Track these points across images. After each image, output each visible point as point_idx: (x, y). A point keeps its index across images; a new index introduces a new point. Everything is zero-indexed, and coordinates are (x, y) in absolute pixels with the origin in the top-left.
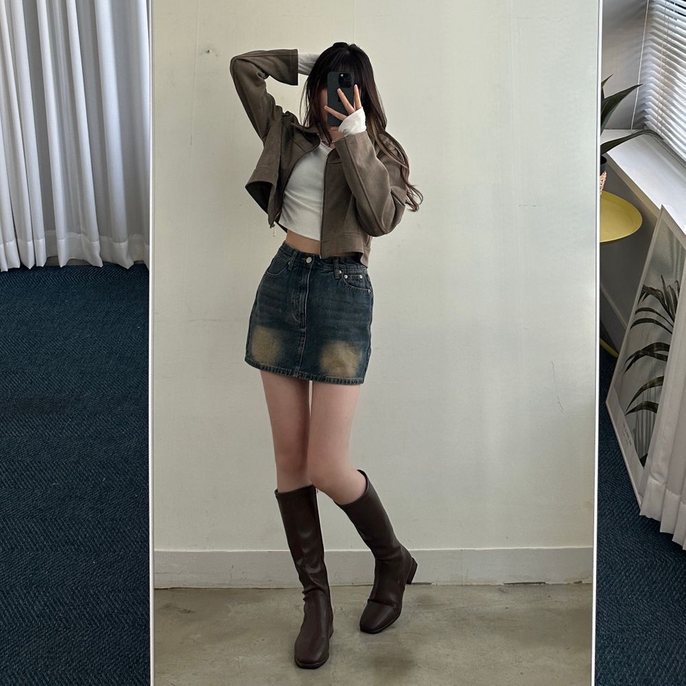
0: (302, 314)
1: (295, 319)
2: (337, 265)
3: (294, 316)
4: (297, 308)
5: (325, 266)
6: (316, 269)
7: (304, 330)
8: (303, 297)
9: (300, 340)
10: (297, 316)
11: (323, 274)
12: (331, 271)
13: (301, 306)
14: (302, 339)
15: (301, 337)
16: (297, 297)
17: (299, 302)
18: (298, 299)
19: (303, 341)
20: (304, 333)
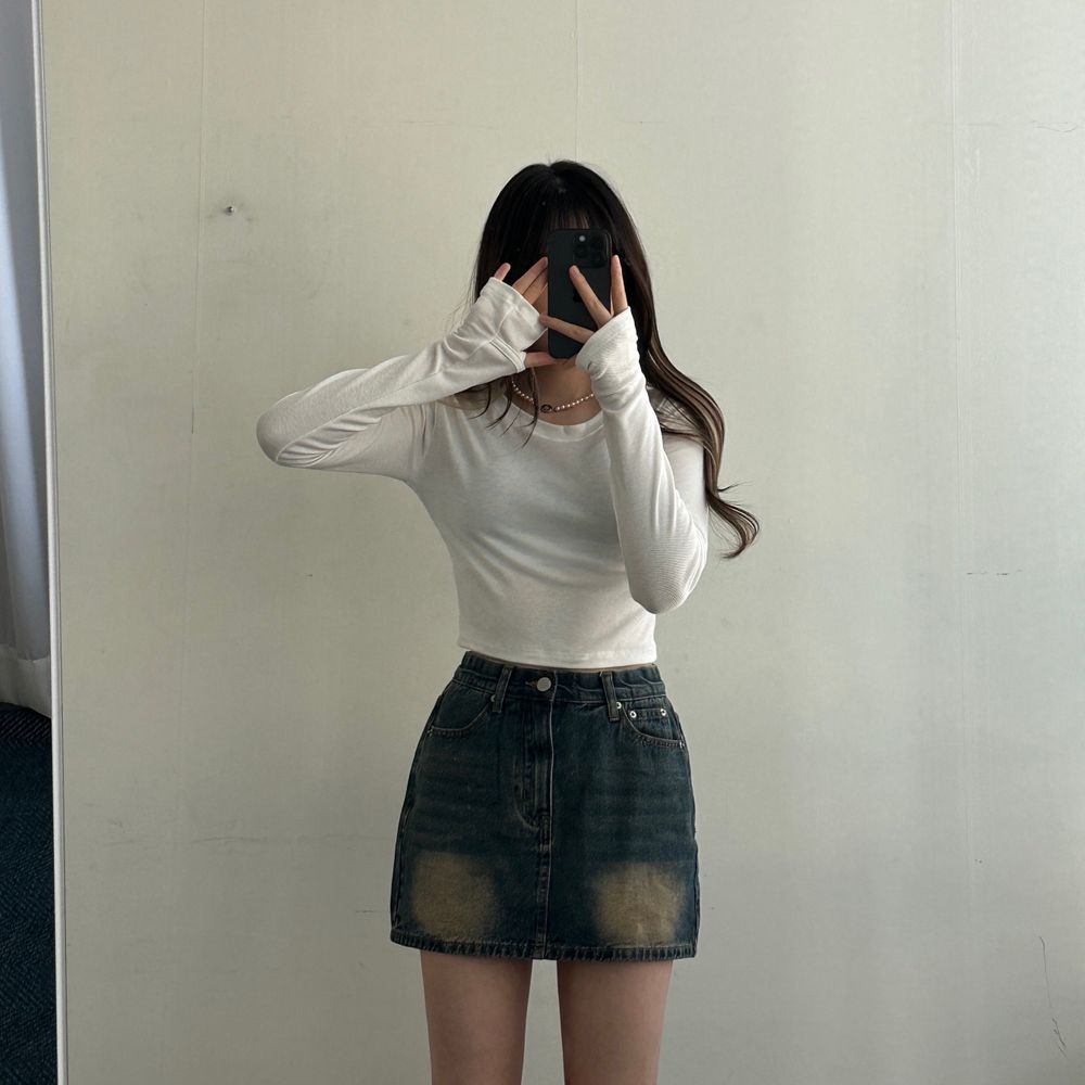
0: (540, 810)
1: (525, 824)
2: (612, 689)
3: (521, 819)
4: (528, 795)
5: (583, 696)
6: (565, 705)
7: (546, 848)
8: (544, 770)
9: (538, 873)
10: (529, 816)
11: (581, 713)
12: (599, 705)
13: (540, 790)
14: (542, 872)
15: (538, 864)
16: (527, 772)
17: (532, 784)
18: (531, 776)
19: (545, 875)
20: (547, 855)
